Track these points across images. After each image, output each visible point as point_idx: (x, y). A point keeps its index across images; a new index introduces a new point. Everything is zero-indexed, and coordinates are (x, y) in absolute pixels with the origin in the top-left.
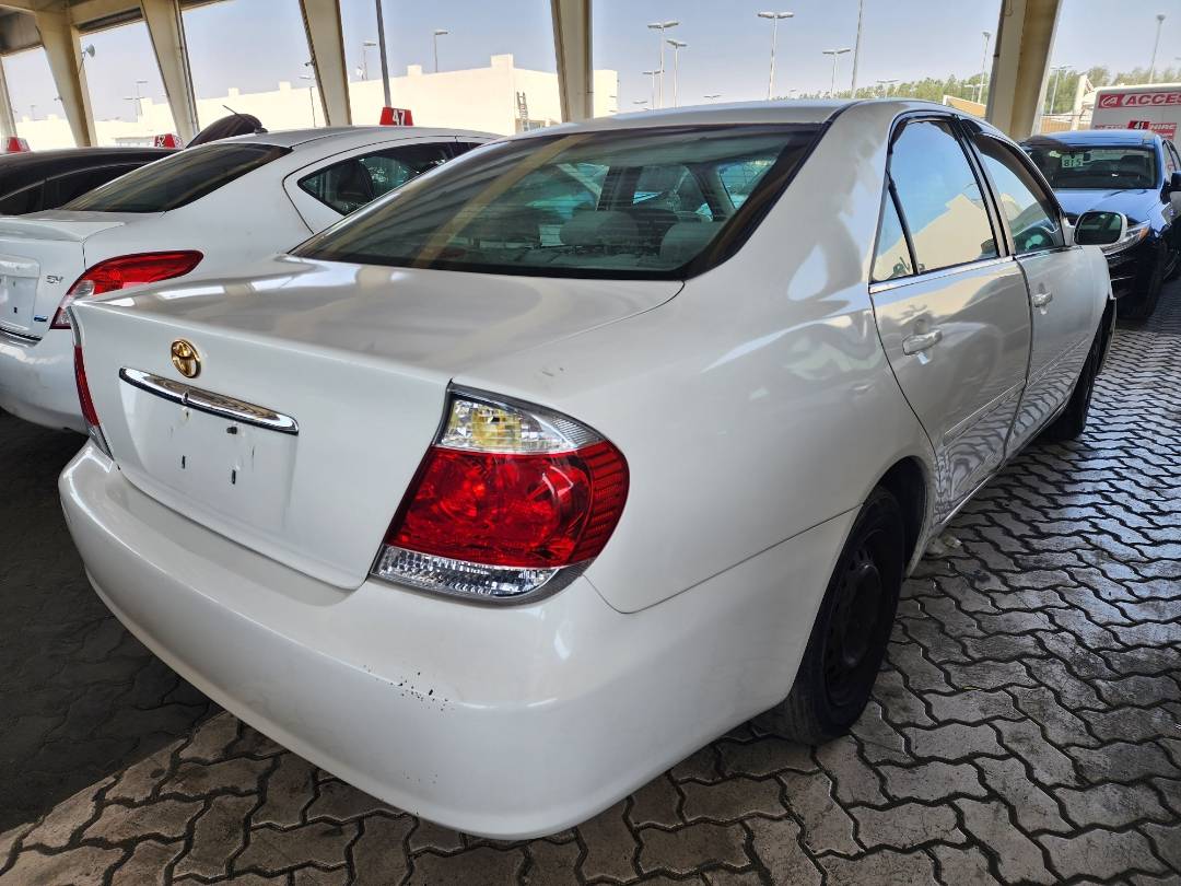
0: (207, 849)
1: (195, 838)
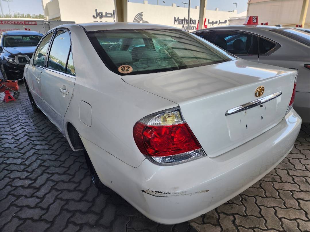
0: (256, 223)
1: (252, 227)
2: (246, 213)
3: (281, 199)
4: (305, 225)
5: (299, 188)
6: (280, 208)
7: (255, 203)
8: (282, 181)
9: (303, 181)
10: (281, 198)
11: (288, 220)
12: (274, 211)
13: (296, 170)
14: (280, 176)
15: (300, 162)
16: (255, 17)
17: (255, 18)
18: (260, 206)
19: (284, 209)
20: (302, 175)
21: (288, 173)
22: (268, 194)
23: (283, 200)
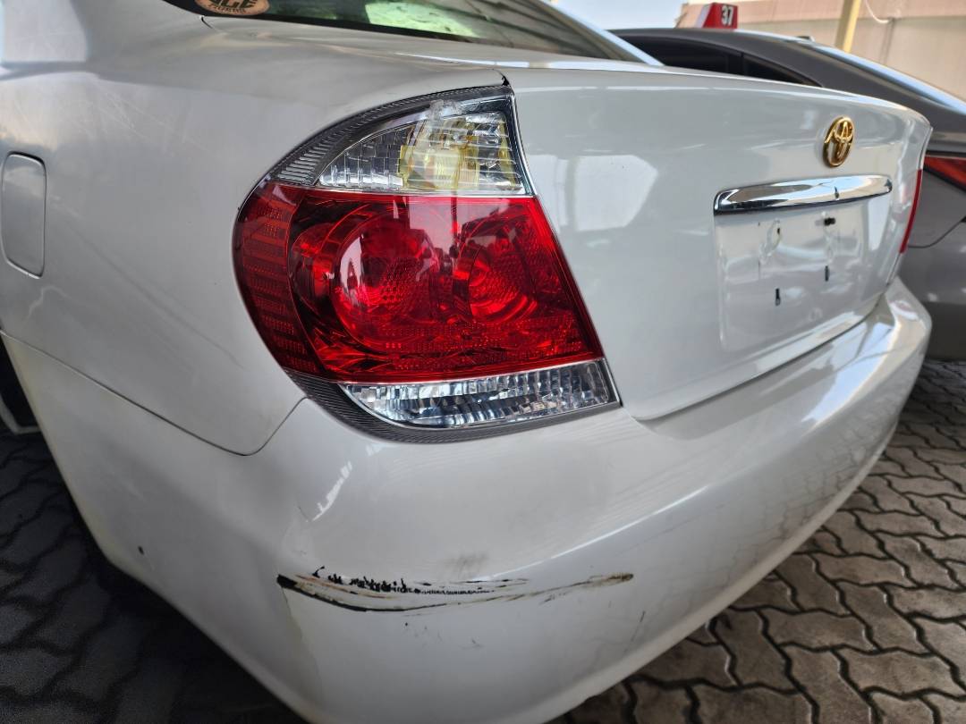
2: (734, 676)
3: (852, 619)
4: (959, 714)
5: (908, 575)
6: (857, 650)
7: (765, 633)
8: (842, 550)
9: (913, 549)
10: (853, 614)
11: (896, 700)
12: (839, 663)
13: (883, 512)
14: (836, 533)
15: (890, 484)
16: (728, 6)
17: (729, 12)
18: (785, 644)
19: (870, 653)
20: (905, 528)
21: (859, 523)
22: (804, 600)
23: (863, 621)
